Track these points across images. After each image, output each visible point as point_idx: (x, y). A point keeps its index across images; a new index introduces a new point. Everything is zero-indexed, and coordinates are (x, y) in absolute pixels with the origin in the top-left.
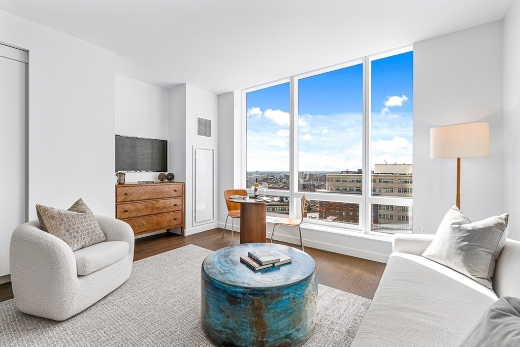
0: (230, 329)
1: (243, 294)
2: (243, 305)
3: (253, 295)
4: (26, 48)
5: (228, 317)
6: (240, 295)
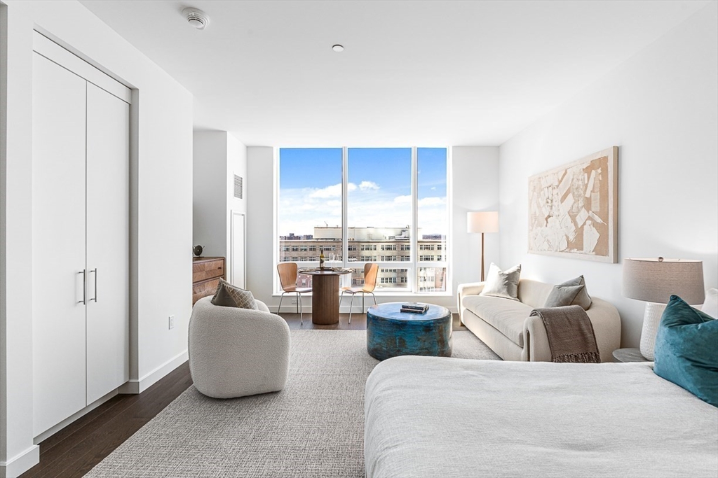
0: (426, 349)
1: (434, 323)
2: (434, 331)
3: (439, 323)
4: (135, 85)
5: (424, 341)
6: (432, 325)
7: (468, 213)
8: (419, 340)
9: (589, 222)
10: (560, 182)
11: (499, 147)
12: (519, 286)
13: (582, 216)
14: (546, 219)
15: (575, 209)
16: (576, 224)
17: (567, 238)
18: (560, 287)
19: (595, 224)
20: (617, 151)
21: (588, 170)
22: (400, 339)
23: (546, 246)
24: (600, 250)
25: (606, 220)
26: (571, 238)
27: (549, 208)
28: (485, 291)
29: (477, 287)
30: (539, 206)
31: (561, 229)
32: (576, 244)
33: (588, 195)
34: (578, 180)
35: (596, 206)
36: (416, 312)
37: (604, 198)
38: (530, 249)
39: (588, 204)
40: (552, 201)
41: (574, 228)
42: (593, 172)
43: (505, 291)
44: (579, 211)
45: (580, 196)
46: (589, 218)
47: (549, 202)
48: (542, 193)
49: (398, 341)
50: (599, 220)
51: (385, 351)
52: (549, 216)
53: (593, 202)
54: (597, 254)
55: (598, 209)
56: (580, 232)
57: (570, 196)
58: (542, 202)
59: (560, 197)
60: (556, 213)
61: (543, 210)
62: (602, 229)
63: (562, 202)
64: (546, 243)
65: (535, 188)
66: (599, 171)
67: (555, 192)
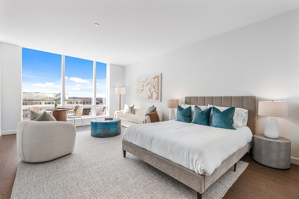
7: (116, 88)
8: (114, 128)
9: (154, 92)
10: (146, 80)
11: (124, 67)
12: (134, 110)
13: (152, 90)
14: (142, 91)
15: (150, 88)
16: (151, 92)
17: (148, 96)
18: (150, 108)
19: (156, 92)
20: (161, 74)
21: (154, 78)
22: (108, 128)
23: (141, 98)
24: (157, 98)
25: (159, 91)
26: (149, 96)
27: (143, 88)
28: (124, 113)
29: (121, 112)
30: (139, 87)
31: (146, 93)
32: (151, 97)
33: (154, 85)
34: (151, 80)
35: (156, 88)
36: (110, 120)
37: (158, 86)
38: (136, 99)
39: (154, 87)
40: (144, 85)
41: (150, 93)
42: (156, 79)
43: (131, 112)
44: (152, 89)
45: (152, 85)
46: (154, 91)
47: (143, 86)
48: (140, 83)
49: (107, 129)
50: (157, 91)
51: (102, 134)
52: (143, 90)
53: (155, 86)
54: (156, 100)
55: (157, 88)
56: (152, 94)
57: (149, 84)
58: (141, 86)
59: (146, 85)
60: (145, 89)
61: (141, 88)
62: (157, 93)
63: (147, 86)
64: (142, 97)
65: (138, 81)
66: (157, 79)
67: (145, 83)
